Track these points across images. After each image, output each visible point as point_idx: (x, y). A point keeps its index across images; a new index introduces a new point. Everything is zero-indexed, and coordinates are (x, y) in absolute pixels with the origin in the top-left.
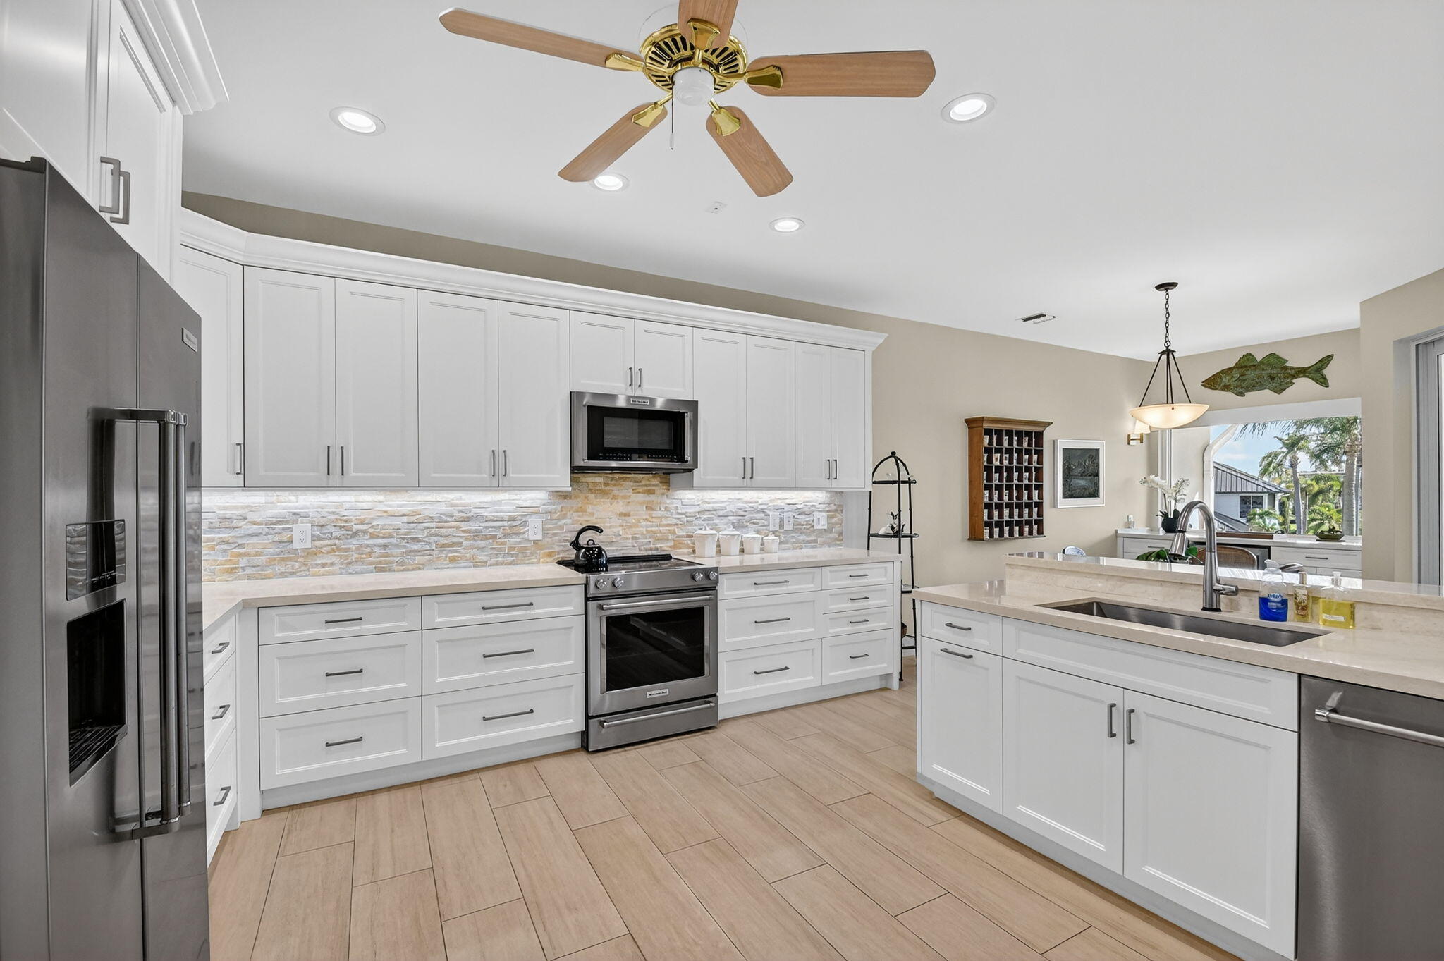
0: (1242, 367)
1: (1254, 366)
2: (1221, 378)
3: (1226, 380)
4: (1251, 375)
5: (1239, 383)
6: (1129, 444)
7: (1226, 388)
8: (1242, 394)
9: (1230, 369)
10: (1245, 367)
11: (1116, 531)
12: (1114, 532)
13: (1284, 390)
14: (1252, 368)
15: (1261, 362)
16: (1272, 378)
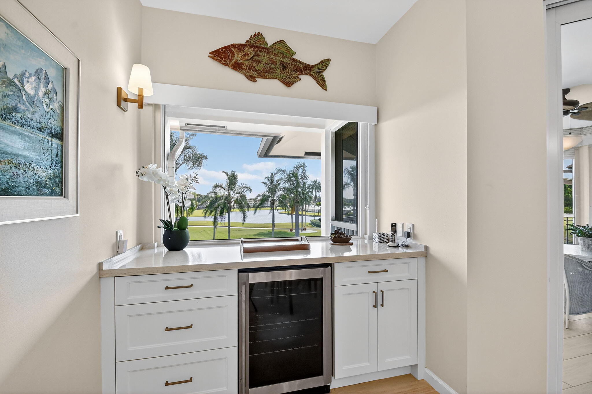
2: (232, 54)
3: (238, 57)
5: (252, 63)
7: (237, 67)
8: (252, 79)
9: (242, 46)
10: (256, 47)
13: (293, 84)
14: (265, 50)
15: (272, 46)
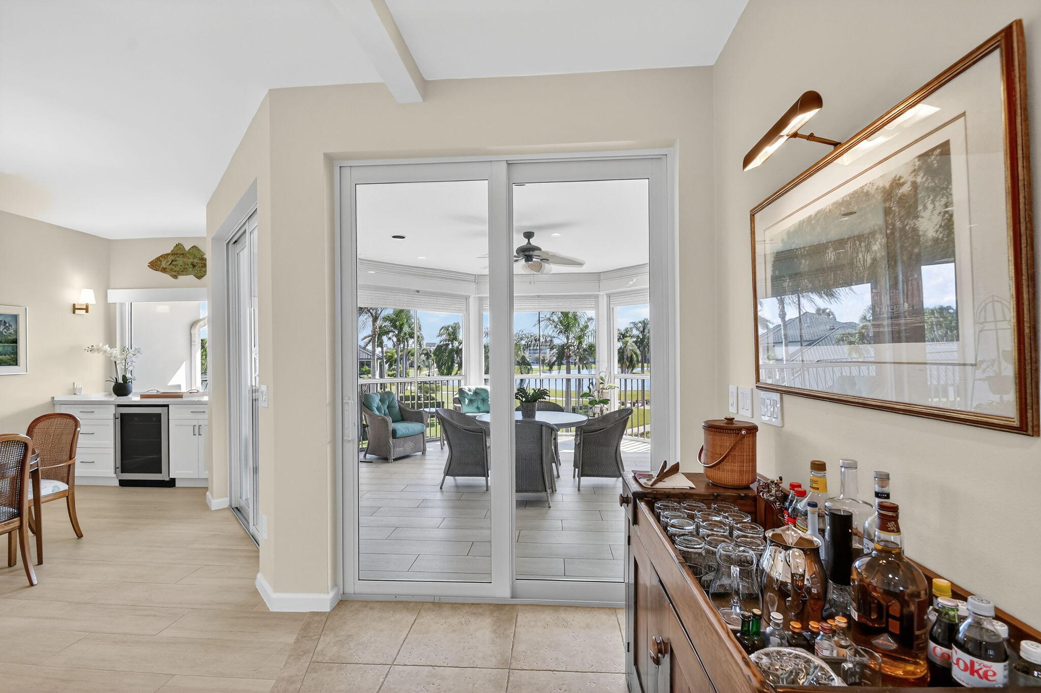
0: (175, 254)
1: (183, 254)
2: (161, 261)
3: (164, 264)
4: (180, 261)
5: (172, 267)
6: (74, 312)
8: (175, 277)
9: (168, 254)
10: (177, 254)
11: (53, 398)
12: (50, 400)
13: (203, 277)
14: (182, 256)
15: (189, 252)
16: (194, 266)
